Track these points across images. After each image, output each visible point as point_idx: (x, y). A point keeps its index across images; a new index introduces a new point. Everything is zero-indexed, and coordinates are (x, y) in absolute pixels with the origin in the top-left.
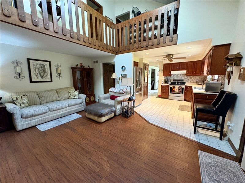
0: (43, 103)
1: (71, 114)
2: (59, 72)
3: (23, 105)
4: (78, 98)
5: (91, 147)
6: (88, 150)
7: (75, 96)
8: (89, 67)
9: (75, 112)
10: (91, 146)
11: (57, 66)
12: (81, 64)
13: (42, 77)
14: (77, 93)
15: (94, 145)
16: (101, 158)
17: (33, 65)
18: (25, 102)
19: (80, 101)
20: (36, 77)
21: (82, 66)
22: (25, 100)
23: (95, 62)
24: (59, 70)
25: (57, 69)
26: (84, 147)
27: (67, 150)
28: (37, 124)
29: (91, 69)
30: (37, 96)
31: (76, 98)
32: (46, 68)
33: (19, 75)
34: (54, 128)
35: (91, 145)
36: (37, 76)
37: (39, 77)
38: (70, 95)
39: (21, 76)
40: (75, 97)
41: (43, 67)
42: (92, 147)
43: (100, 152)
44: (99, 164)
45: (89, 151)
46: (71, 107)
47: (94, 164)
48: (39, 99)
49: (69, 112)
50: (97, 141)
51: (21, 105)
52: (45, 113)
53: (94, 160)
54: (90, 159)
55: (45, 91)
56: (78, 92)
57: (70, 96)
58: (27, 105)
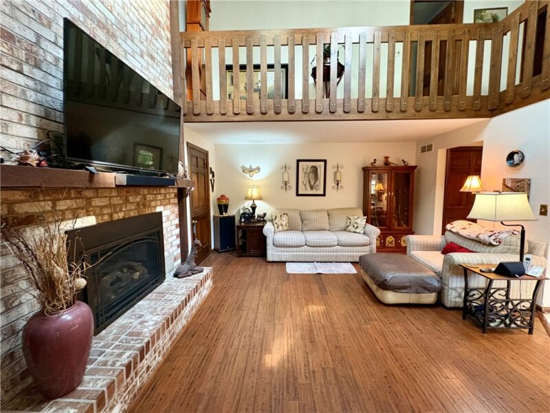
0: (305, 229)
1: (340, 262)
2: (339, 179)
3: (280, 228)
4: (363, 232)
5: (324, 337)
6: (316, 337)
7: (357, 227)
8: (404, 162)
9: (349, 260)
10: (325, 335)
11: (336, 168)
12: (386, 158)
13: (312, 188)
14: (362, 221)
15: (332, 336)
16: (324, 368)
17: (303, 169)
18: (284, 223)
19: (364, 239)
20: (304, 188)
21: (387, 163)
22: (285, 221)
23: (423, 150)
24: (338, 174)
25: (335, 173)
26: (314, 329)
27: (292, 316)
28: (288, 260)
29: (410, 167)
30: (299, 217)
31: (359, 233)
32: (319, 172)
33: (286, 185)
34: (302, 274)
35: (327, 334)
36: (305, 185)
37: (308, 188)
38: (349, 224)
39: (288, 185)
40: (357, 231)
41: (315, 170)
42: (326, 337)
43: (331, 355)
44: (311, 372)
45: (317, 340)
46: (342, 248)
47: (305, 366)
48: (301, 222)
49: (337, 257)
50: (344, 335)
51: (278, 227)
52: (299, 246)
53: (310, 360)
54: (307, 353)
55: (309, 211)
56: (365, 220)
57: (348, 226)
58: (286, 228)
